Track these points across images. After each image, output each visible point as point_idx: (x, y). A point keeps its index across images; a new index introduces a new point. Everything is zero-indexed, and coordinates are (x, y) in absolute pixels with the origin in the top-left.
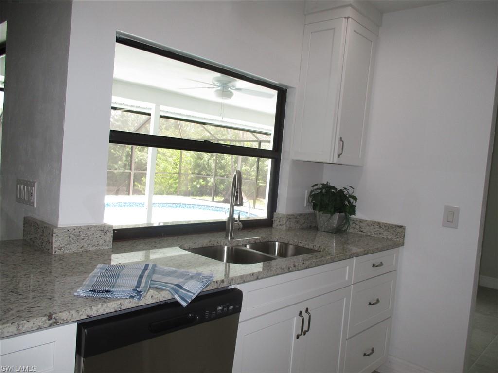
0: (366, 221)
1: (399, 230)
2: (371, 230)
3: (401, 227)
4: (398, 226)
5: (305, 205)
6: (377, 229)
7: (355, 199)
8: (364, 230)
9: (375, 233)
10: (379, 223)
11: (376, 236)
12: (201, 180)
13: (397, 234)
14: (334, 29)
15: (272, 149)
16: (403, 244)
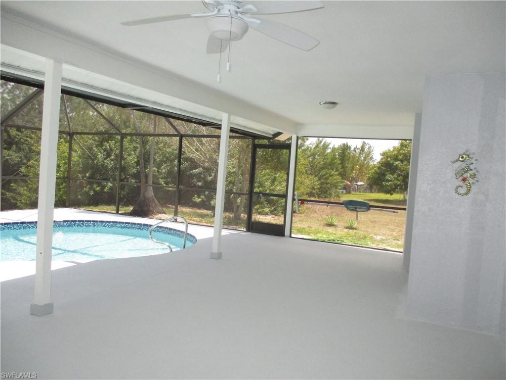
12: (95, 186)
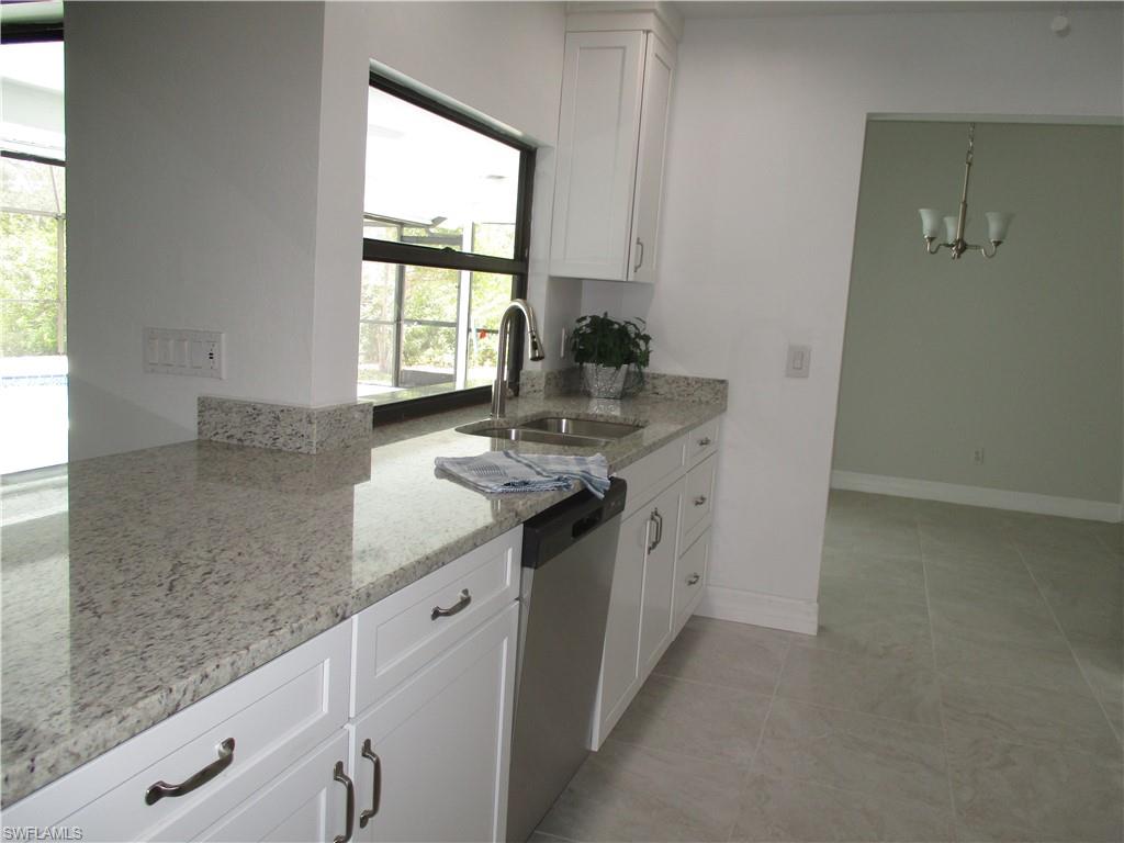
0: (664, 376)
1: (719, 386)
2: (673, 391)
3: (722, 382)
4: (719, 381)
5: (562, 354)
6: (683, 388)
7: (647, 339)
8: (661, 391)
9: (679, 395)
10: (686, 378)
11: (681, 399)
13: (716, 394)
14: (624, 48)
15: (511, 257)
16: (725, 410)
